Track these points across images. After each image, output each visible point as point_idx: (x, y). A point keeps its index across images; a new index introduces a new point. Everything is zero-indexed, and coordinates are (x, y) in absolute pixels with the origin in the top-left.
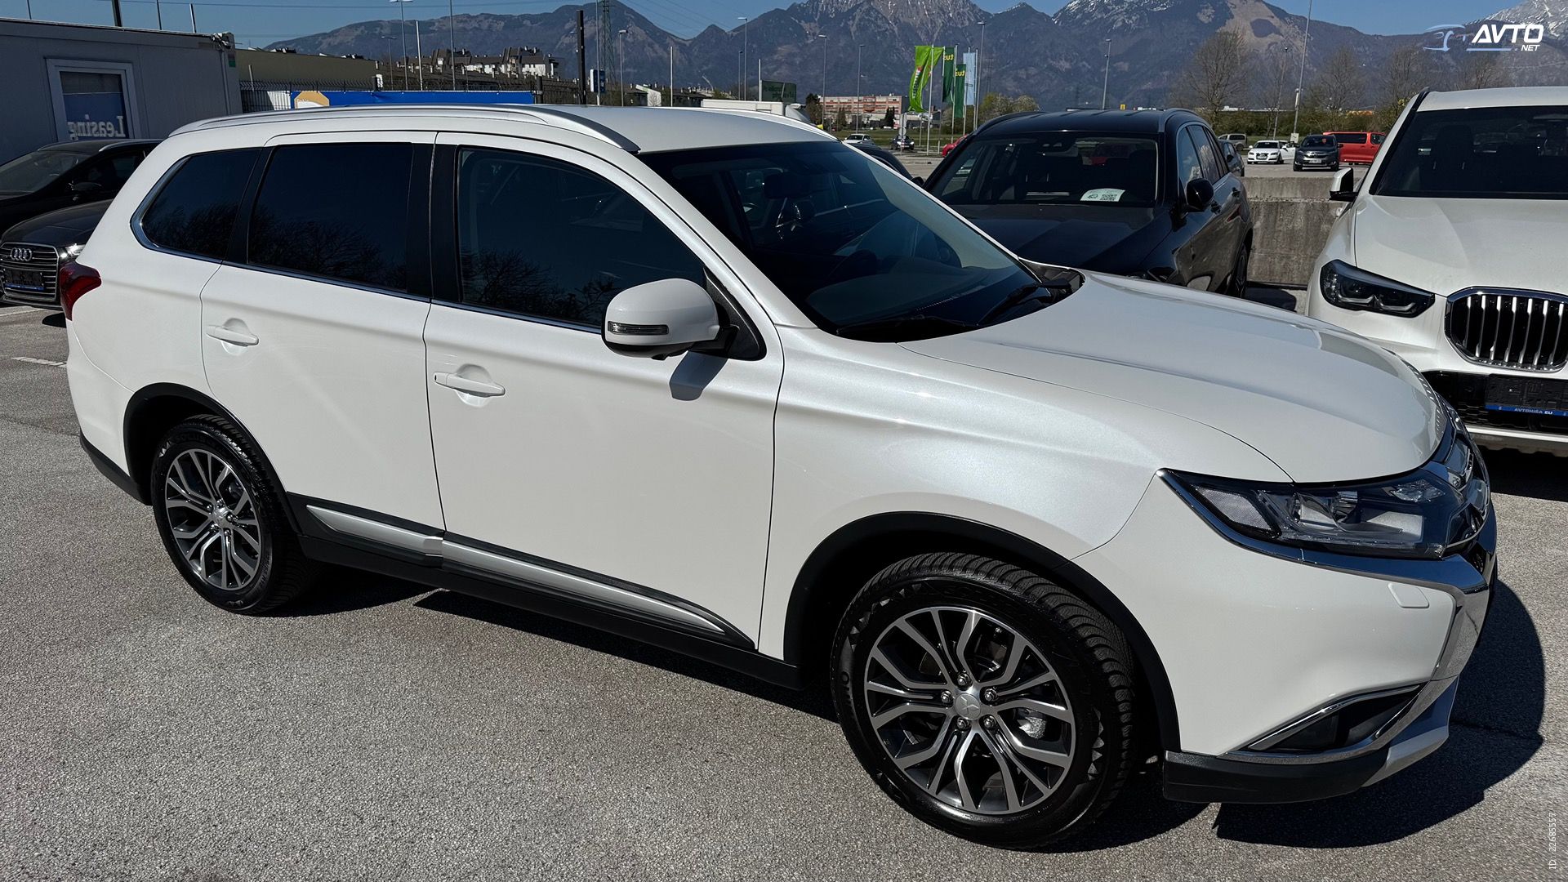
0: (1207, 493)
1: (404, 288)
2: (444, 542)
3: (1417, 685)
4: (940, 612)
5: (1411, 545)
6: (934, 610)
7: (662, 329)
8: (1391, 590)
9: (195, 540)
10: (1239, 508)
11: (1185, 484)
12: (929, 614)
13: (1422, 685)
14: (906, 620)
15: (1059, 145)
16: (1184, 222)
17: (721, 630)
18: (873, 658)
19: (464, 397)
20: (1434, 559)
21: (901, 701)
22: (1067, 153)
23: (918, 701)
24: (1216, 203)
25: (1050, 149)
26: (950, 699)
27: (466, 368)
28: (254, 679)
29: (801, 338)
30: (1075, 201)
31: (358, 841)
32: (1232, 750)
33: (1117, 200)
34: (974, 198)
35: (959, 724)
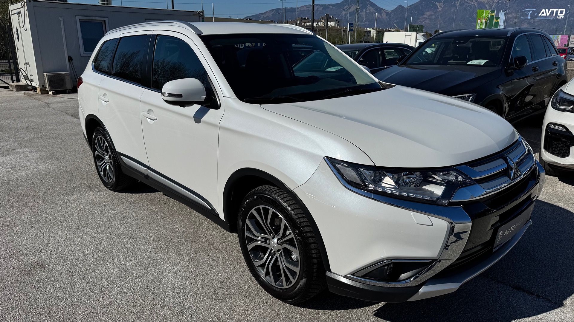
0: (339, 166)
1: (140, 83)
2: (149, 171)
3: (431, 260)
5: (435, 199)
6: (261, 207)
7: (180, 96)
8: (412, 215)
9: (101, 165)
10: (351, 174)
11: (332, 162)
13: (433, 261)
14: (254, 210)
15: (463, 42)
16: (512, 74)
17: (210, 208)
18: (247, 223)
19: (149, 120)
20: (442, 205)
21: (257, 241)
22: (466, 45)
23: (261, 241)
24: (536, 67)
25: (459, 43)
26: (269, 242)
27: (149, 110)
28: (99, 210)
29: (232, 102)
30: (465, 64)
31: (87, 262)
32: (348, 274)
33: (482, 64)
34: (434, 63)
35: (272, 252)
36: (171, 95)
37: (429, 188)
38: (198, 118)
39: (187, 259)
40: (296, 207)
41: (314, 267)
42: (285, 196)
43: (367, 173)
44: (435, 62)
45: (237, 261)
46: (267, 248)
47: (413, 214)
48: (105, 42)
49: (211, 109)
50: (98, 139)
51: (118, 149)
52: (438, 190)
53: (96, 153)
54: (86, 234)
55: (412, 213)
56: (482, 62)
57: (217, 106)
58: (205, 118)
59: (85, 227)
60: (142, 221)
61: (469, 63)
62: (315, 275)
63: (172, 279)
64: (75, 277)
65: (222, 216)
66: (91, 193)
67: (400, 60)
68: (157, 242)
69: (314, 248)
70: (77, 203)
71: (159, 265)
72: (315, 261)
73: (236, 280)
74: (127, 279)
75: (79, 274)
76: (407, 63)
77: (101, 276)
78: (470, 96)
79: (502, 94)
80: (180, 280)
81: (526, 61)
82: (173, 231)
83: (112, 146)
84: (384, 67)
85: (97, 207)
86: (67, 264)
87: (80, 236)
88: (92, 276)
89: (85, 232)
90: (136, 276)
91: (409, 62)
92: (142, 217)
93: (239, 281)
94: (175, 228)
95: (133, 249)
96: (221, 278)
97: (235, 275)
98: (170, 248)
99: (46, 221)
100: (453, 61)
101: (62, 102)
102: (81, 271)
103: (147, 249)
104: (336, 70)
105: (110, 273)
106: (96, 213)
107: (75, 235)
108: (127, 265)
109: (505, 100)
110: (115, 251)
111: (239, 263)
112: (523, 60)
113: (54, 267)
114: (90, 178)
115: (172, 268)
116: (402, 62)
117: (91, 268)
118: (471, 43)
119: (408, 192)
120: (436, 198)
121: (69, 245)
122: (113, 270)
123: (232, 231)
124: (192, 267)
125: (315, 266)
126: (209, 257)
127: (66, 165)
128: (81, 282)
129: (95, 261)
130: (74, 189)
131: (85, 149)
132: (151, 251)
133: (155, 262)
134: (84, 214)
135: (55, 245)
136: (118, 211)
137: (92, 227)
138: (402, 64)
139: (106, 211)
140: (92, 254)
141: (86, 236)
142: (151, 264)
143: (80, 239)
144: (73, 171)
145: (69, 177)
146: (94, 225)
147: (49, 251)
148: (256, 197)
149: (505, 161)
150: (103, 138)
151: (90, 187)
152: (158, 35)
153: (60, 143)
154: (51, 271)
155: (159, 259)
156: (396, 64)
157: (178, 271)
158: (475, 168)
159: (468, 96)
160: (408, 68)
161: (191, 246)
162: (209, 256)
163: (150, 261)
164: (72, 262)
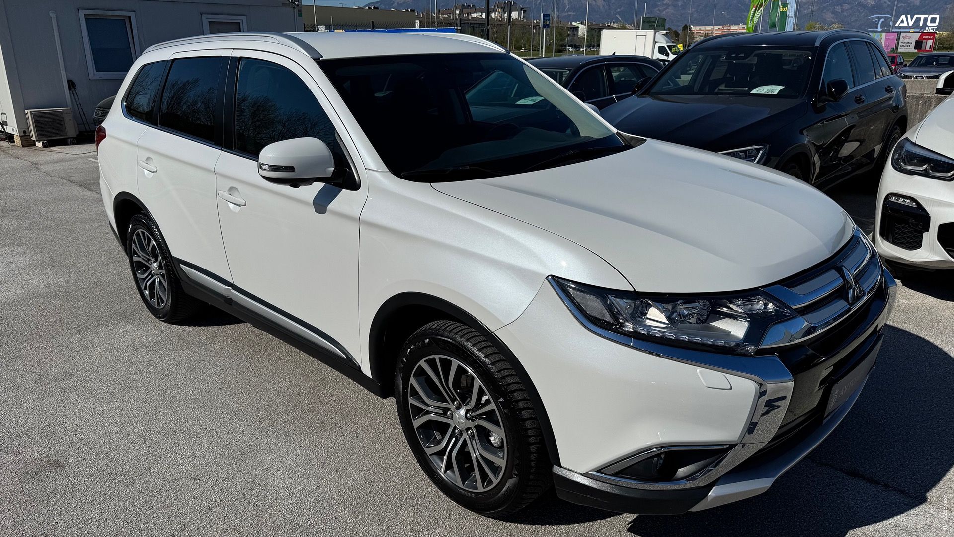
0: (574, 294)
1: (212, 141)
2: (232, 291)
3: (728, 444)
4: (439, 358)
5: (733, 344)
6: (437, 357)
7: (290, 169)
8: (699, 374)
9: (144, 279)
10: (594, 305)
11: (560, 284)
12: (434, 359)
13: (732, 446)
14: (425, 361)
15: (742, 55)
16: (823, 109)
17: (345, 356)
18: (411, 384)
19: (231, 206)
20: (747, 355)
21: (428, 412)
22: (748, 61)
23: (436, 414)
24: (861, 96)
25: (736, 58)
26: (451, 414)
27: (231, 189)
28: (147, 358)
29: (381, 178)
30: (747, 94)
31: (135, 453)
32: (589, 471)
33: (776, 93)
34: (695, 91)
35: (457, 431)
36: (273, 168)
37: (722, 324)
38: (321, 204)
39: (307, 442)
40: (498, 359)
41: (533, 459)
42: (479, 340)
43: (621, 304)
44: (696, 89)
45: (393, 444)
46: (448, 425)
47: (700, 372)
48: (144, 66)
49: (344, 190)
50: (138, 235)
51: (175, 252)
52: (738, 329)
53: (135, 259)
54: (129, 402)
55: (699, 370)
56: (776, 89)
57: (354, 185)
58: (334, 205)
59: (124, 390)
60: (222, 376)
61: (754, 92)
62: (532, 471)
63: (286, 479)
64: (117, 481)
65: (367, 371)
66: (129, 327)
67: (640, 87)
68: (253, 413)
69: (531, 426)
70: (107, 346)
71: (260, 455)
72: (533, 448)
73: (394, 478)
74: (207, 482)
75: (123, 477)
76: (652, 91)
77: (163, 479)
78: (760, 149)
79: (809, 141)
80: (299, 480)
81: (845, 89)
82: (279, 393)
83: (163, 246)
84: (611, 97)
85: (143, 353)
86: (100, 460)
87: (118, 407)
88: (147, 479)
90: (223, 475)
91: (654, 90)
92: (222, 370)
93: (400, 478)
94: (281, 388)
95: (213, 428)
96: (368, 476)
97: (391, 469)
98: (275, 423)
99: (55, 381)
100: (726, 87)
101: (60, 162)
102: (127, 471)
103: (236, 427)
104: (534, 103)
105: (177, 473)
106: (142, 364)
107: (109, 406)
108: (205, 457)
109: (813, 150)
110: (182, 433)
111: (397, 446)
112: (841, 86)
113: (79, 465)
114: (125, 300)
115: (284, 459)
116: (644, 89)
117: (143, 465)
118: (756, 58)
119: (689, 334)
120: (735, 343)
121: (101, 424)
122: (182, 467)
123: (384, 396)
124: (316, 457)
125: (533, 457)
126: (344, 438)
127: (79, 278)
128: (128, 491)
129: (149, 452)
130: (98, 321)
131: (110, 247)
132: (243, 431)
133: (252, 450)
134: (121, 367)
135: (76, 425)
136: (180, 359)
137: (137, 389)
138: (644, 94)
139: (158, 360)
140: (142, 439)
141: (129, 406)
142: (246, 453)
143: (118, 411)
144: (93, 288)
145: (87, 298)
146: (140, 385)
147: (67, 436)
148: (428, 340)
149: (839, 274)
150: (146, 233)
151: (127, 317)
152: (241, 58)
153: (64, 237)
154: (74, 472)
155: (259, 445)
156: (634, 93)
157: (294, 465)
158: (793, 289)
159: (755, 149)
160: (655, 101)
161: (311, 418)
162: (343, 435)
163: (243, 448)
164: (109, 455)
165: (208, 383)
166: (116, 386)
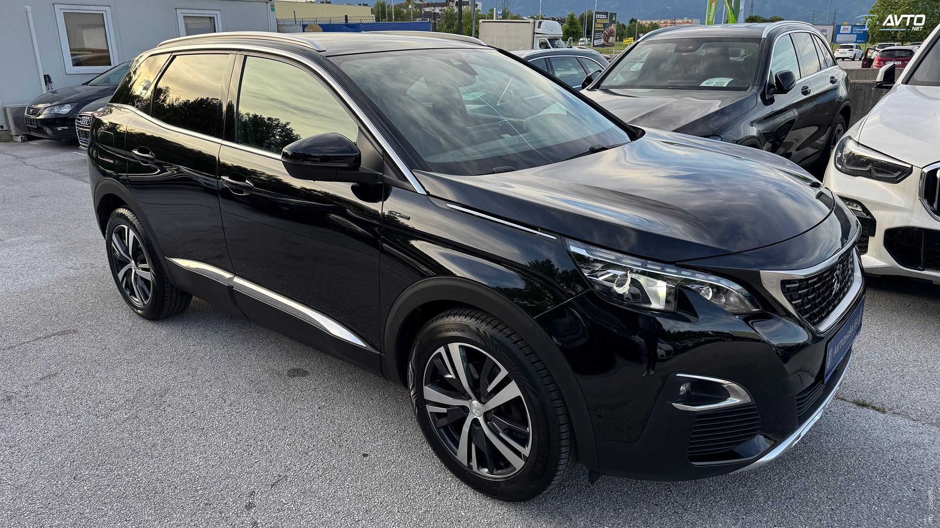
54: (197, 369)
56: (725, 81)
59: (189, 359)
74: (296, 432)
81: (793, 80)
89: (194, 365)
99: (119, 354)
102: (217, 426)
103: (307, 386)
106: (198, 336)
112: (788, 78)
122: (267, 421)
128: (224, 442)
129: (232, 409)
141: (199, 373)
154: (167, 429)
164: (195, 413)
165: (267, 350)
166: (179, 356)
